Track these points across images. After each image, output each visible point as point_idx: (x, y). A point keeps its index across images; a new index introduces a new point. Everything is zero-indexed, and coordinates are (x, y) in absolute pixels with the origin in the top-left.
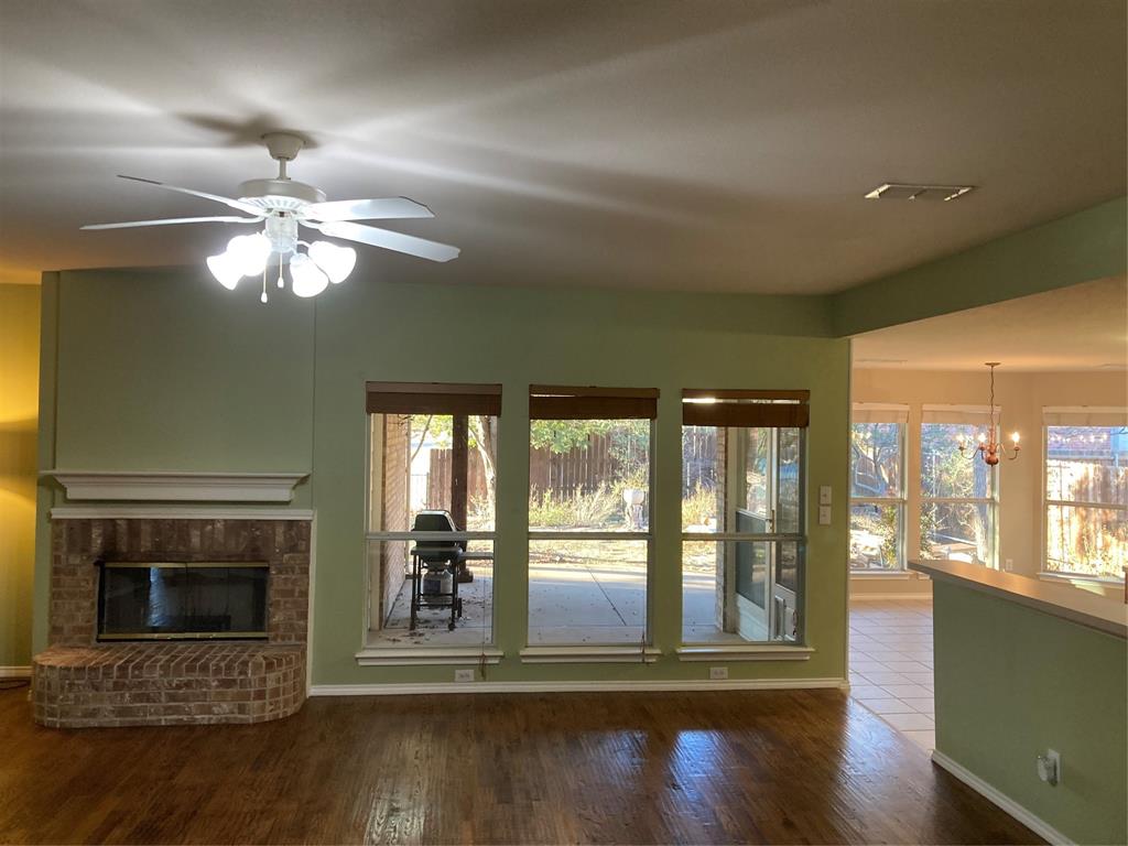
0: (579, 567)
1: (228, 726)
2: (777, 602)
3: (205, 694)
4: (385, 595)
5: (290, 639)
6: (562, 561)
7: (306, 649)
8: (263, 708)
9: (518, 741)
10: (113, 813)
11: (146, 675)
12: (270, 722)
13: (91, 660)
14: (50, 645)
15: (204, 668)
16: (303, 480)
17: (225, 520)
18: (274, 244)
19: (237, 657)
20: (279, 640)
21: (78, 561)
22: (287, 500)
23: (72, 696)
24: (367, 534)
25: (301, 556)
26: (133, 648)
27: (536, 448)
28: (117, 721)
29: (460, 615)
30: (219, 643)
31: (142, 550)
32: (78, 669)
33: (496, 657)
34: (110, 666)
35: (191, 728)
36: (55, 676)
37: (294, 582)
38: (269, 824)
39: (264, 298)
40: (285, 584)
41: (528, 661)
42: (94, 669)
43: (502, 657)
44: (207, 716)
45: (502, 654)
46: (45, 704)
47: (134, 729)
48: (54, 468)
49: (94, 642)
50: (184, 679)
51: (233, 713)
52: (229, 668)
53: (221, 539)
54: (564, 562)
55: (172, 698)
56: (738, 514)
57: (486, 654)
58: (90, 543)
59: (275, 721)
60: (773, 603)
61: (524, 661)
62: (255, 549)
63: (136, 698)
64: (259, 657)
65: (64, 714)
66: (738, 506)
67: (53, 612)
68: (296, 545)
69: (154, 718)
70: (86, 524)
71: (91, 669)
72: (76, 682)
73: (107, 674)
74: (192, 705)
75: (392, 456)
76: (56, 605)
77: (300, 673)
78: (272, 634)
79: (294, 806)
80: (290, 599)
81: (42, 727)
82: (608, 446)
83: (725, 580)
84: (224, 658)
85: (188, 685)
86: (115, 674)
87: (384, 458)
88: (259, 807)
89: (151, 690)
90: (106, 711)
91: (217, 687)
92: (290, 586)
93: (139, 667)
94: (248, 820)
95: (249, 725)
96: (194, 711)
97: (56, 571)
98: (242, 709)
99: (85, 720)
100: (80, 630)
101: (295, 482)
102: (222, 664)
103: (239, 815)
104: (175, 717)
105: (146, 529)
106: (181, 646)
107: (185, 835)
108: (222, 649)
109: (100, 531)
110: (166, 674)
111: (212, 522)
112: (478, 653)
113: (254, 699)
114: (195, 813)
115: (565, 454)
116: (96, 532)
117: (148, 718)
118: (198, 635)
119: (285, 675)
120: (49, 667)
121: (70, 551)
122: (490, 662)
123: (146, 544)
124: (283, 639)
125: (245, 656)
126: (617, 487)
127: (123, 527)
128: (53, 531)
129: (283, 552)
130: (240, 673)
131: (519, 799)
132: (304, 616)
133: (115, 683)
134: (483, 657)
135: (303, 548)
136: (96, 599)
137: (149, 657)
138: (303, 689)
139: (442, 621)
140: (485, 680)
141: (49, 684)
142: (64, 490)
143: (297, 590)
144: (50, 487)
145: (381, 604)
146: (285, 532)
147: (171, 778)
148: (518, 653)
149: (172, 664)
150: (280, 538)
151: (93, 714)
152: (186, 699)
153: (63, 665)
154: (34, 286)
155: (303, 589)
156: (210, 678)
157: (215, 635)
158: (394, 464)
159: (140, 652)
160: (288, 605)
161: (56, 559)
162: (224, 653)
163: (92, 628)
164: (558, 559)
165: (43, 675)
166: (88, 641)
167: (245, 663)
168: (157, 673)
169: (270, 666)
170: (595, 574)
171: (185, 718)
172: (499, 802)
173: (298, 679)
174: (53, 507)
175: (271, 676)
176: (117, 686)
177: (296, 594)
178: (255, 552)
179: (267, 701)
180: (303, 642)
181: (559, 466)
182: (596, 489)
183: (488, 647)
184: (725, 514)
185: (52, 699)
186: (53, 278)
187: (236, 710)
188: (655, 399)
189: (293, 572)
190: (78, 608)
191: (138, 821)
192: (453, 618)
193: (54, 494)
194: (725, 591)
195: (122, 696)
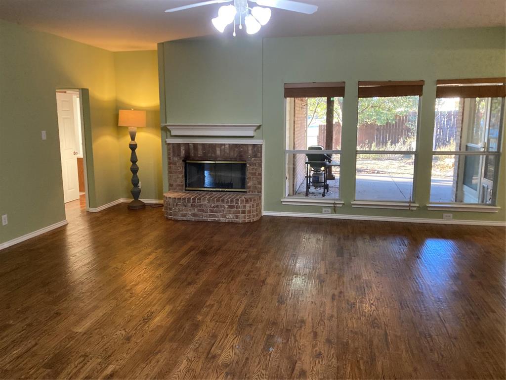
0: (386, 175)
1: (232, 223)
2: (484, 187)
3: (223, 211)
4: (295, 181)
5: (255, 192)
6: (378, 173)
7: (261, 196)
8: (245, 218)
9: (348, 236)
10: (192, 246)
11: (202, 202)
12: (248, 223)
13: (183, 196)
14: (169, 190)
15: (223, 201)
16: (259, 127)
17: (229, 144)
18: (238, 10)
19: (235, 198)
20: (251, 192)
21: (176, 159)
22: (252, 135)
23: (177, 208)
24: (286, 151)
25: (258, 159)
26: (198, 193)
27: (369, 123)
28: (193, 219)
29: (328, 191)
30: (228, 193)
31: (199, 156)
32: (179, 199)
33: (341, 204)
34: (190, 198)
35: (219, 223)
36: (171, 201)
37: (256, 169)
38: (246, 254)
39: (234, 34)
40: (253, 170)
41: (355, 206)
42: (184, 199)
43: (343, 204)
44: (224, 219)
45: (343, 202)
46: (168, 211)
47: (198, 222)
48: (166, 123)
49: (184, 191)
50: (216, 204)
51: (234, 218)
52: (232, 201)
53: (228, 152)
54: (379, 173)
55: (212, 211)
56: (467, 146)
57: (336, 202)
58: (180, 152)
59: (249, 222)
60: (482, 188)
61: (353, 206)
62: (241, 156)
63: (199, 210)
64: (243, 198)
65: (175, 215)
66: (468, 142)
67: (170, 178)
68: (256, 155)
69: (206, 218)
70: (179, 145)
71: (183, 199)
72: (178, 203)
73: (189, 201)
74: (218, 214)
75: (298, 123)
76: (170, 176)
77: (259, 205)
78: (247, 190)
79: (255, 250)
80: (255, 177)
81: (168, 219)
82: (405, 122)
83: (458, 178)
84: (230, 197)
85: (217, 206)
86: (191, 202)
87: (294, 122)
88: (243, 249)
89: (204, 208)
90: (189, 214)
91: (228, 208)
92: (254, 171)
93: (199, 199)
94: (238, 253)
95: (239, 223)
96: (220, 217)
97: (169, 163)
98: (237, 217)
99: (182, 218)
100: (179, 185)
101: (255, 128)
102: (229, 200)
103: (235, 251)
104: (213, 218)
105: (200, 147)
106: (214, 193)
107: (216, 255)
108: (229, 195)
109: (184, 148)
110: (209, 202)
111: (224, 145)
112: (333, 202)
113: (242, 213)
114: (220, 249)
115: (384, 126)
116: (182, 148)
117: (204, 218)
118: (221, 190)
119: (253, 205)
120: (169, 197)
121: (174, 156)
122: (338, 206)
123: (200, 153)
124: (252, 192)
125: (238, 197)
126: (409, 140)
127: (192, 146)
128: (167, 147)
129: (251, 158)
130: (236, 203)
131: (346, 256)
132: (260, 183)
133: (192, 204)
134: (335, 203)
135: (259, 156)
136: (184, 174)
137: (203, 196)
138: (261, 212)
139: (320, 193)
140: (335, 213)
141: (169, 204)
142: (170, 132)
143: (257, 173)
144: (165, 130)
145: (293, 185)
146: (252, 149)
147: (212, 237)
148: (350, 203)
149: (211, 199)
150: (250, 152)
151: (185, 215)
152: (216, 212)
153: (173, 197)
154: (155, 50)
155: (260, 172)
156: (225, 205)
157: (227, 190)
158: (299, 126)
159: (200, 194)
160: (254, 179)
161: (169, 159)
162: (230, 196)
163: (183, 185)
164: (376, 172)
165: (167, 200)
166: (182, 190)
167: (238, 200)
168: (206, 202)
169: (247, 201)
170: (393, 178)
171: (217, 219)
172: (337, 256)
173: (258, 207)
174: (167, 138)
175: (248, 205)
176: (192, 206)
177: (257, 174)
178: (241, 157)
179: (246, 215)
180: (260, 194)
181: (380, 133)
182: (398, 142)
183: (337, 200)
184: (460, 146)
185: (171, 209)
186: (161, 45)
187: (235, 217)
188: (422, 86)
189: (256, 165)
190: (178, 178)
191: (200, 250)
192: (324, 192)
193: (167, 133)
194: (457, 184)
195: (194, 210)
